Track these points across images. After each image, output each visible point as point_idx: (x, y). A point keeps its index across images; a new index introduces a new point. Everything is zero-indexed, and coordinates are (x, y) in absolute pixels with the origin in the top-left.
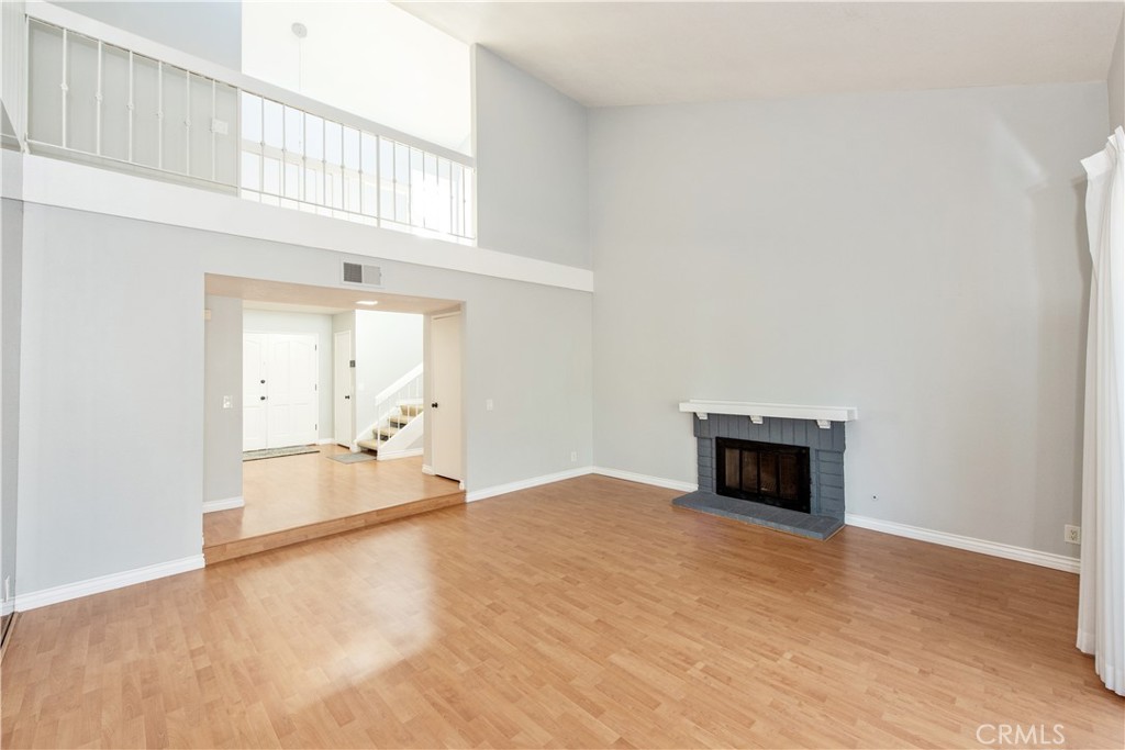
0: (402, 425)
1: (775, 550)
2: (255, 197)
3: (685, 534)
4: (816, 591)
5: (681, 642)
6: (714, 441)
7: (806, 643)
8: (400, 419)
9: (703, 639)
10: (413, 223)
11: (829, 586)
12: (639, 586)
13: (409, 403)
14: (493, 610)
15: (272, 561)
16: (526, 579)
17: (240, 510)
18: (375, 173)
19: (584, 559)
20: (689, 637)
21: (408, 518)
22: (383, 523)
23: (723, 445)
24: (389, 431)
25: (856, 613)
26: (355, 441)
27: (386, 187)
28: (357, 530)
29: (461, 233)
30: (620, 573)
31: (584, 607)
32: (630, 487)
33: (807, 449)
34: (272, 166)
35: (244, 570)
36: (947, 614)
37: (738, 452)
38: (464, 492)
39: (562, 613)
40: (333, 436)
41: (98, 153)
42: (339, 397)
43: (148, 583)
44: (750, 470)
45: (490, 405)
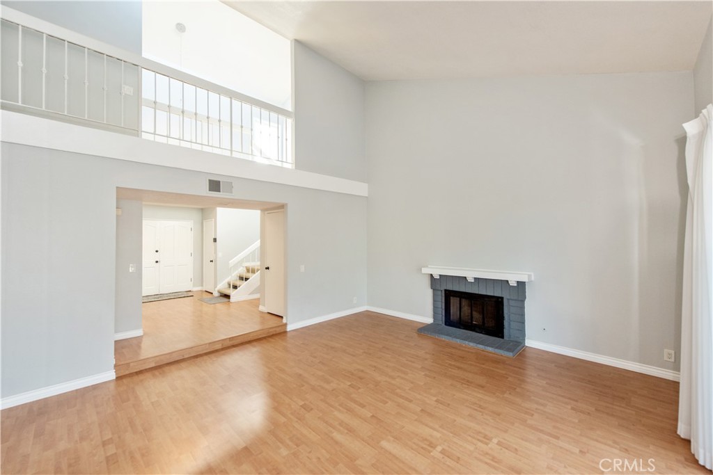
0: (247, 279)
1: (483, 364)
2: (151, 137)
3: (426, 353)
4: (510, 394)
5: (425, 431)
6: (443, 292)
7: (506, 431)
8: (245, 275)
9: (440, 429)
10: (254, 154)
11: (518, 390)
12: (398, 391)
13: (251, 264)
14: (304, 409)
15: (160, 374)
16: (327, 386)
17: (139, 339)
18: (230, 121)
19: (362, 371)
20: (431, 428)
21: (250, 342)
22: (234, 346)
23: (449, 294)
24: (238, 283)
25: (536, 409)
26: (217, 289)
27: (236, 130)
28: (217, 351)
29: (284, 160)
30: (386, 381)
31: (363, 406)
32: (392, 320)
33: (502, 298)
34: (162, 115)
35: (141, 381)
36: (593, 409)
37: (458, 299)
38: (286, 325)
39: (349, 410)
40: (202, 286)
41: (44, 108)
42: (206, 261)
43: (77, 390)
44: (466, 310)
45: (302, 268)
